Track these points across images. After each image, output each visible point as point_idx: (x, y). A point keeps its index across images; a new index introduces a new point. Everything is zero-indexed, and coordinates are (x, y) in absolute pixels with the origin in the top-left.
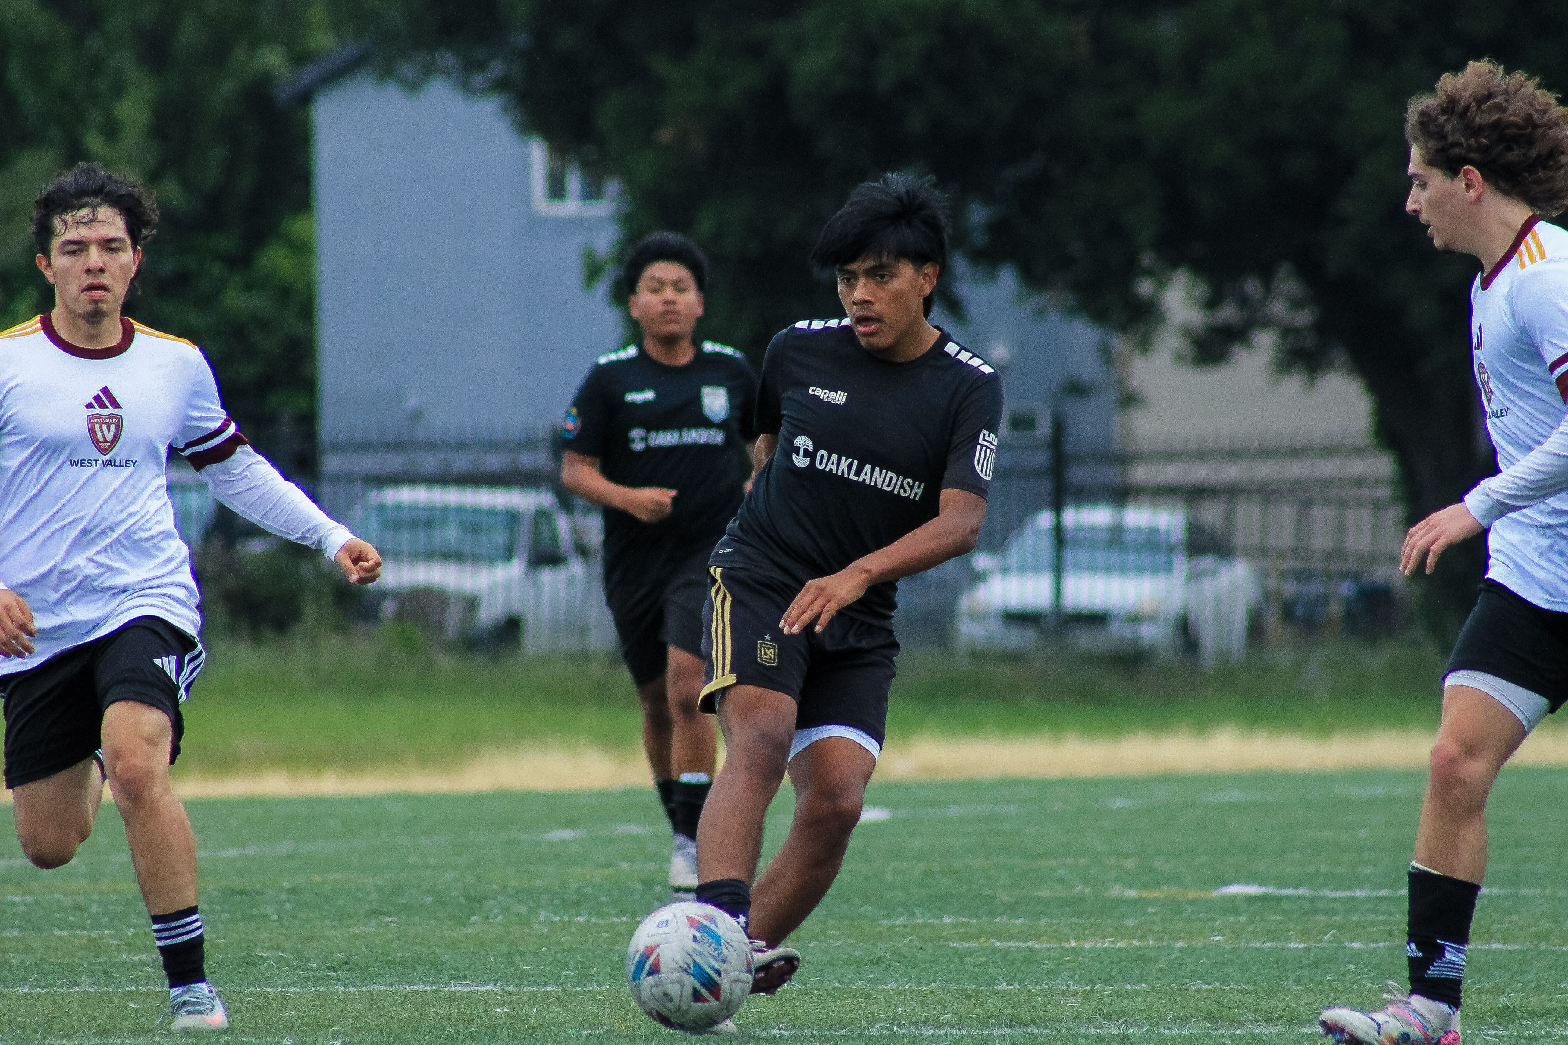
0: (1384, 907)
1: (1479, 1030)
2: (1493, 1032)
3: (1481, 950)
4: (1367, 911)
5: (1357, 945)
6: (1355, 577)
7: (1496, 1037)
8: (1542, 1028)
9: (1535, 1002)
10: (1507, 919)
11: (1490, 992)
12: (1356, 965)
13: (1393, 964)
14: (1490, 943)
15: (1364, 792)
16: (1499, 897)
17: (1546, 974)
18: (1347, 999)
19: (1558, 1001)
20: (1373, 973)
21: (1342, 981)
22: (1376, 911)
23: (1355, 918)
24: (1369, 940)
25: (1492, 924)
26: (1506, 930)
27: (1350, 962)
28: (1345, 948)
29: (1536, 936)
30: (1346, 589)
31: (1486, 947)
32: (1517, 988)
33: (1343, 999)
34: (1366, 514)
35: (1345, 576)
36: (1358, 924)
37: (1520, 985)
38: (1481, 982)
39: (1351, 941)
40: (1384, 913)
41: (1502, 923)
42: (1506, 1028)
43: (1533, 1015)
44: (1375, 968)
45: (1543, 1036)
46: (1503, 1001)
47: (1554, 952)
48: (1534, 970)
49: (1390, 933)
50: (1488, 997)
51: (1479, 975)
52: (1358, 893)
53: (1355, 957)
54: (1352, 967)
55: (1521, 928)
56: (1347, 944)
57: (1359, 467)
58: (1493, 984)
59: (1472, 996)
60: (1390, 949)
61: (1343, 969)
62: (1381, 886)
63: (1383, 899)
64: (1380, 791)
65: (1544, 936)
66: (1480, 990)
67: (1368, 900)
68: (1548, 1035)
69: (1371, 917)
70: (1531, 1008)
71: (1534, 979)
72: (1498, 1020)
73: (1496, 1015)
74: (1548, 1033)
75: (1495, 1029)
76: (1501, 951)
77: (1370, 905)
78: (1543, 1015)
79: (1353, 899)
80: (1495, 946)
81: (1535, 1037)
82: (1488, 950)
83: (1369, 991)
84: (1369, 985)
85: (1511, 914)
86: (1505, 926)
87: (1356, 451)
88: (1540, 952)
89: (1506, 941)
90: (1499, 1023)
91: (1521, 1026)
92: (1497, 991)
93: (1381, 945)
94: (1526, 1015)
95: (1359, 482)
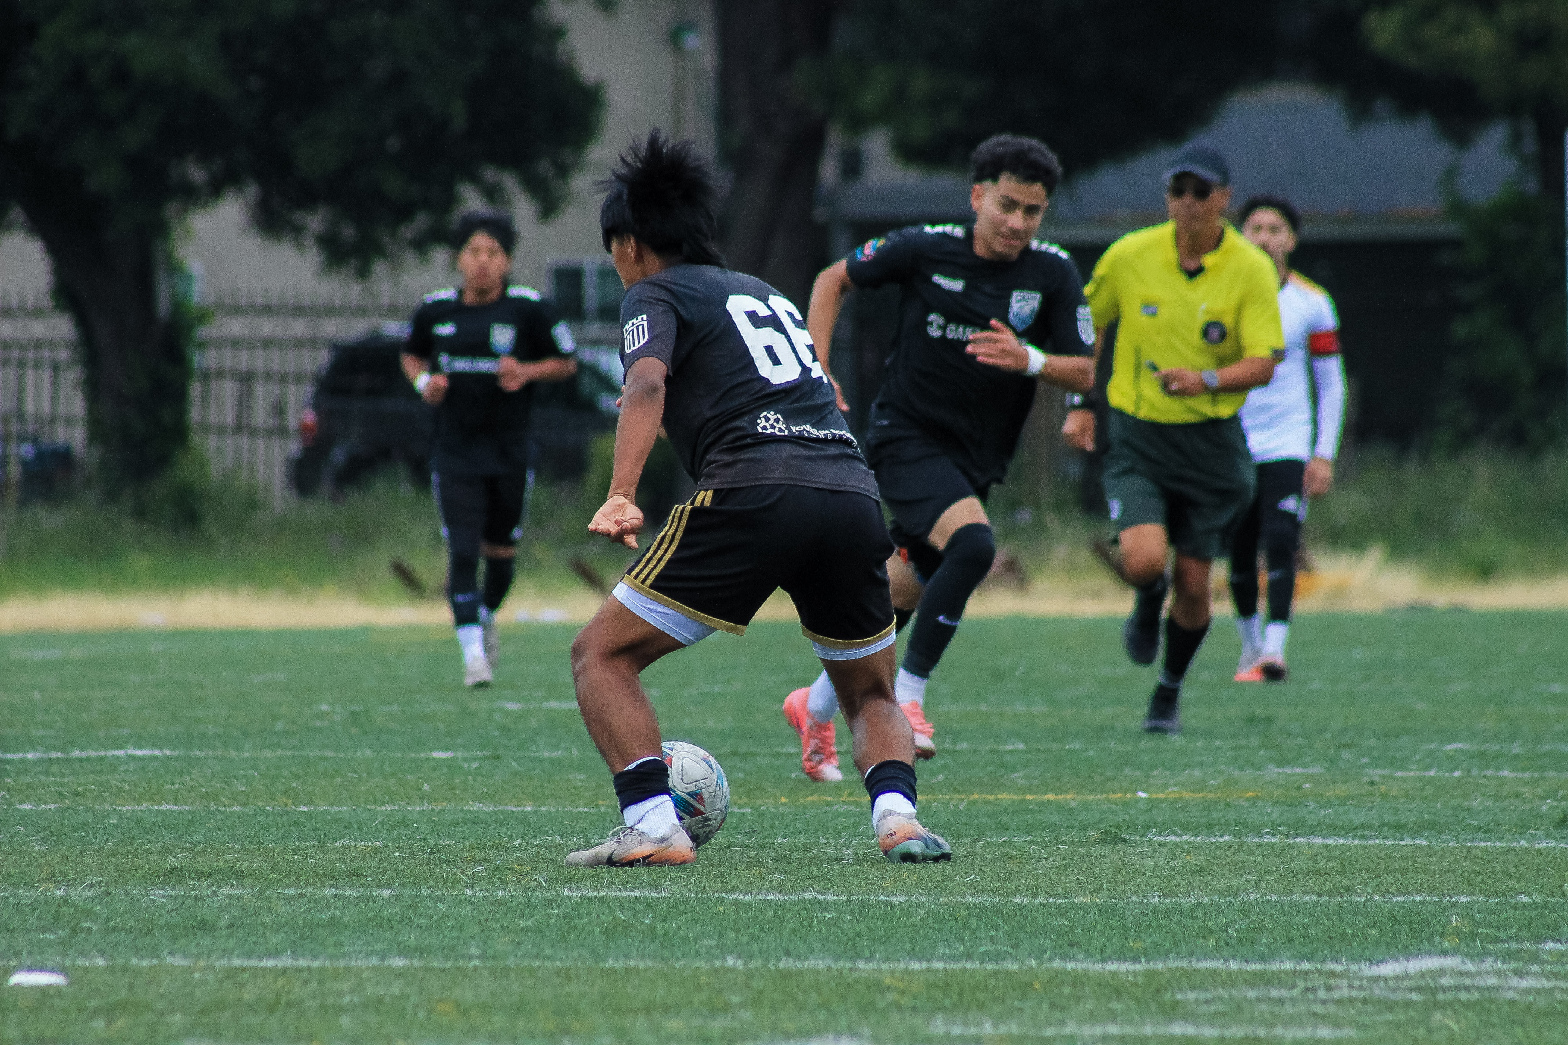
0: (54, 769)
1: (146, 890)
2: (161, 892)
3: (150, 811)
4: (40, 772)
5: (27, 807)
6: (35, 440)
7: (163, 897)
8: (209, 887)
9: (203, 863)
10: (178, 780)
11: (158, 853)
12: (26, 827)
13: (63, 825)
14: (160, 804)
15: (40, 655)
16: (170, 758)
17: (215, 834)
18: (15, 861)
19: (226, 861)
20: (43, 834)
21: (11, 843)
22: (47, 773)
23: (28, 779)
24: (39, 801)
25: (163, 785)
26: (177, 791)
27: (19, 824)
28: (16, 809)
29: (206, 796)
30: (26, 450)
31: (156, 808)
32: (186, 848)
33: (11, 861)
34: (46, 376)
35: (22, 437)
36: (29, 786)
37: (189, 845)
38: (151, 842)
39: (22, 802)
40: (54, 775)
41: (173, 784)
42: (173, 888)
43: (200, 874)
44: (44, 829)
45: (209, 896)
46: (172, 861)
47: (222, 812)
48: (203, 830)
49: (61, 794)
50: (156, 857)
51: (149, 836)
52: (30, 755)
53: (23, 820)
54: (22, 829)
55: (192, 788)
56: (18, 806)
57: (38, 328)
58: (161, 844)
59: (140, 857)
60: (62, 811)
61: (12, 831)
62: (54, 748)
63: (51, 761)
64: (54, 654)
65: (215, 797)
66: (149, 851)
67: (41, 761)
68: (215, 894)
69: (43, 778)
70: (199, 868)
71: (203, 839)
72: (165, 880)
73: (164, 875)
74: (214, 892)
75: (162, 889)
76: (171, 812)
77: (41, 768)
78: (210, 874)
79: (24, 761)
80: (165, 807)
81: (202, 897)
82: (158, 811)
83: (37, 853)
84: (38, 847)
85: (181, 775)
86: (177, 786)
87: (37, 313)
88: (210, 812)
89: (176, 802)
90: (167, 884)
91: (188, 886)
92: (165, 851)
93: (52, 806)
94: (193, 875)
95: (38, 345)
